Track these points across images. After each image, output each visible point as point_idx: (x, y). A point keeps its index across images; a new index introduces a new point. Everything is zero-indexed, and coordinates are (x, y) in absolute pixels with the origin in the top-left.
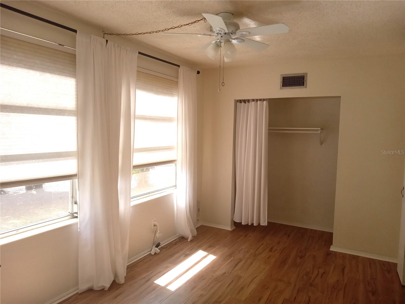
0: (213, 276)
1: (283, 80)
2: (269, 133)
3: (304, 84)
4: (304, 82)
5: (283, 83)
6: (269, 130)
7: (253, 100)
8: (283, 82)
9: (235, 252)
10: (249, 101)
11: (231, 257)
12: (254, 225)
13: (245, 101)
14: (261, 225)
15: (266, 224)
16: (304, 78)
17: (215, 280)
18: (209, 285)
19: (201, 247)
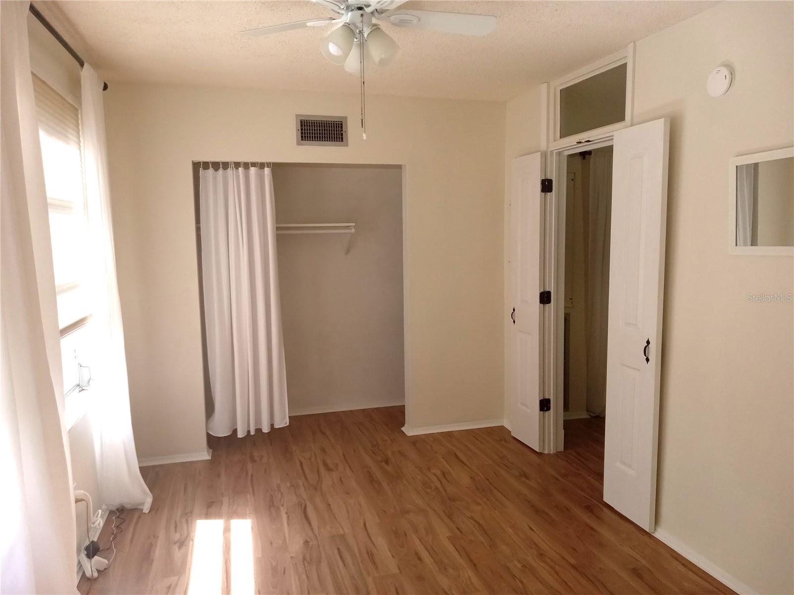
0: (292, 558)
1: (301, 125)
2: (277, 235)
3: (342, 138)
4: (342, 134)
5: (302, 133)
6: (278, 229)
7: (237, 165)
8: (302, 129)
9: (272, 496)
10: (226, 165)
11: (278, 509)
12: (264, 431)
13: (216, 166)
14: (277, 426)
15: (286, 423)
16: (342, 127)
17: (306, 564)
18: (308, 577)
19: (191, 512)
